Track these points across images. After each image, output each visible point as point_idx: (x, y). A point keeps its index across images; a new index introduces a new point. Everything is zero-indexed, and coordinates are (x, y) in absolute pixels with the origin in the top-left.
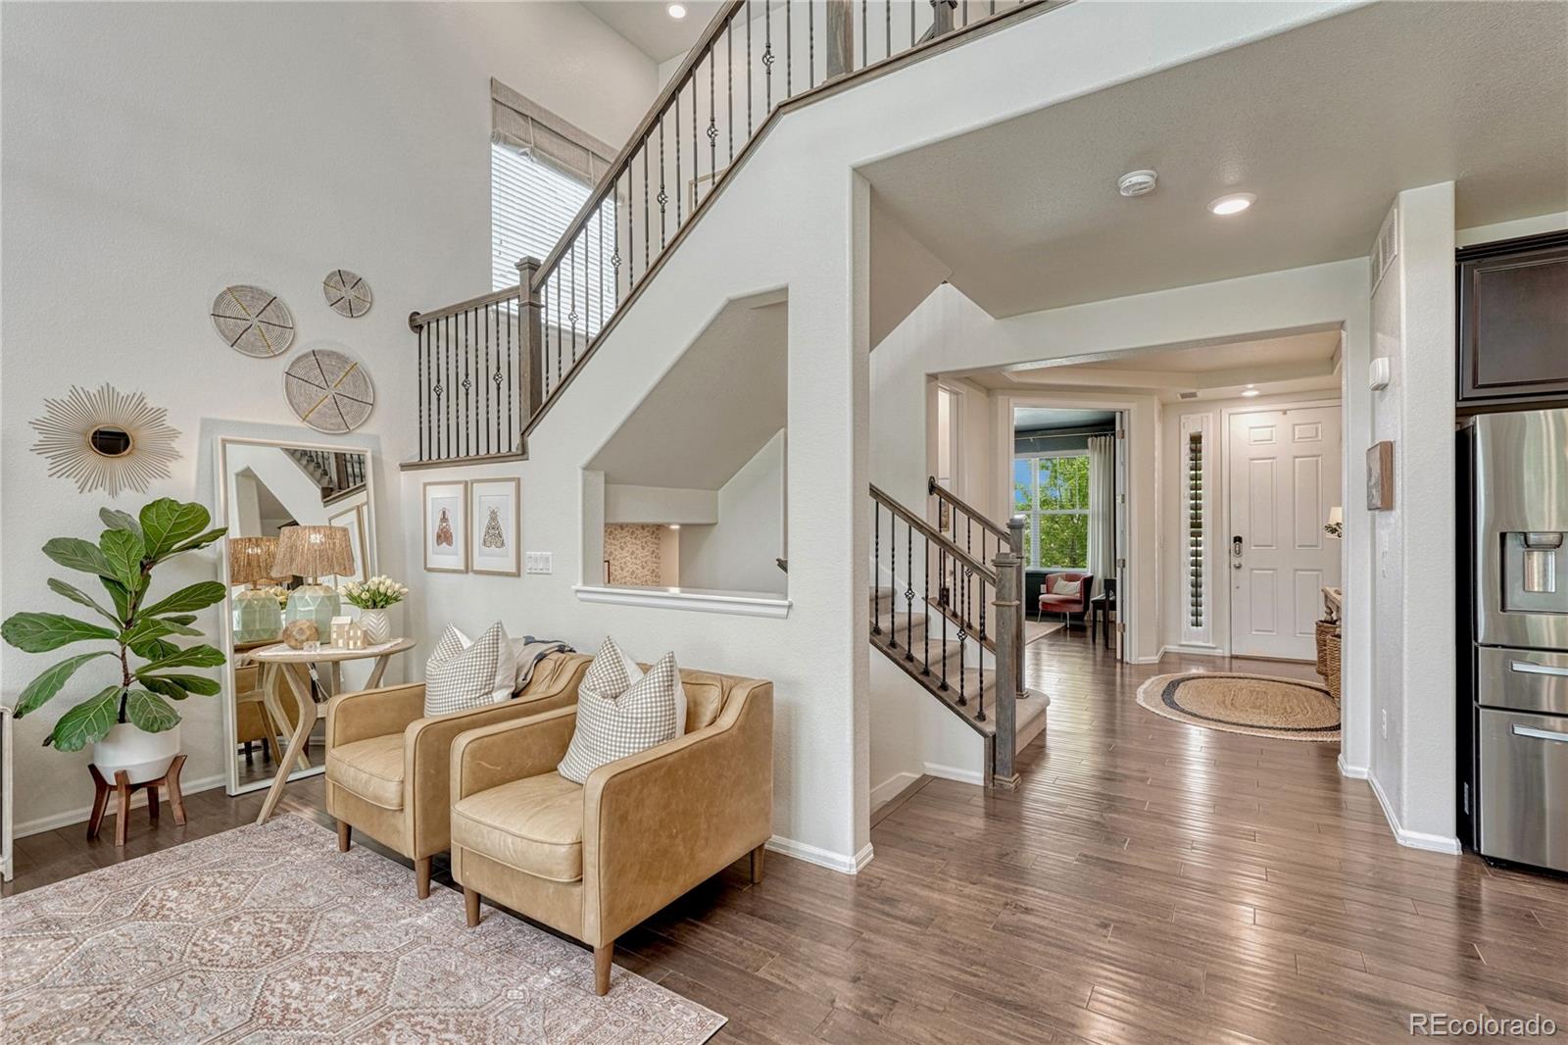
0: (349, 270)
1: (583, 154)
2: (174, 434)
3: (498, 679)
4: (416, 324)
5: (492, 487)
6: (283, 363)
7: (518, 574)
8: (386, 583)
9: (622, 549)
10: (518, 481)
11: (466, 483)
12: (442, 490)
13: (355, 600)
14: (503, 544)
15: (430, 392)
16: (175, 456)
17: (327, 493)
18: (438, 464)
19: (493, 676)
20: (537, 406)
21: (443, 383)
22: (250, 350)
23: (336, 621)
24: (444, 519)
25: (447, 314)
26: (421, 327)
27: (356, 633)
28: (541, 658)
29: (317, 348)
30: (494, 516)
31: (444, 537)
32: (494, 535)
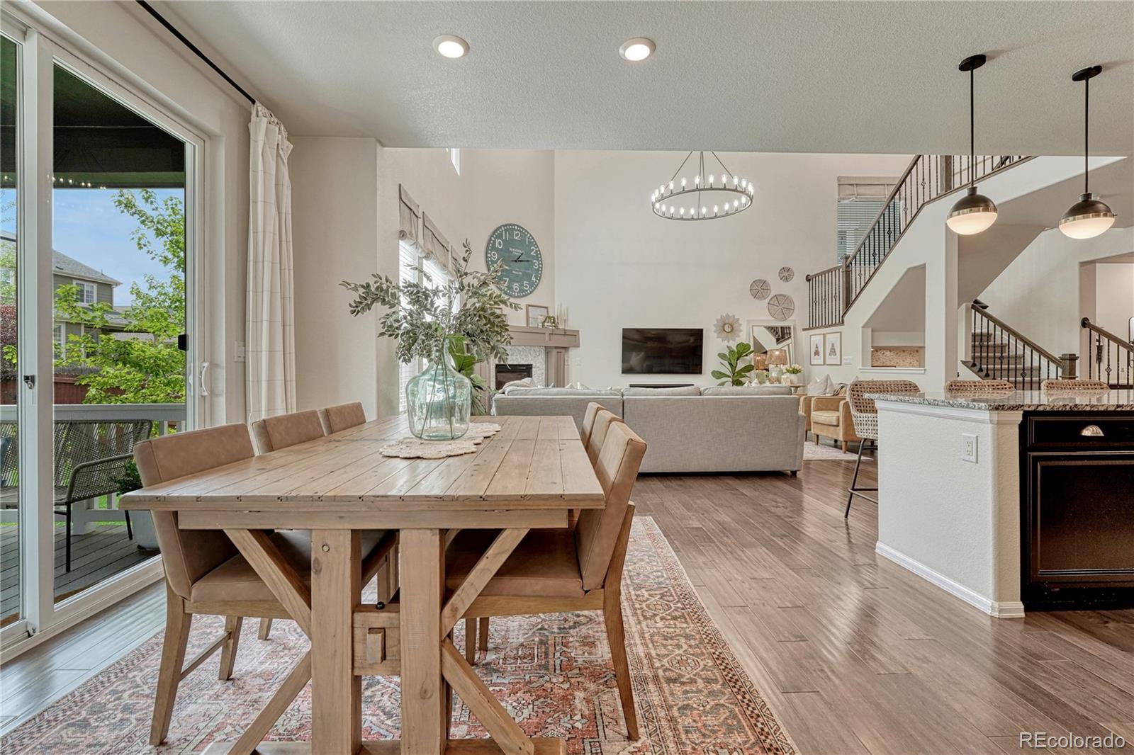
0: (785, 266)
1: (882, 187)
2: (741, 325)
3: (827, 391)
4: (808, 279)
5: (832, 335)
6: (767, 300)
7: (841, 365)
8: (797, 366)
10: (841, 332)
11: (824, 334)
12: (816, 337)
13: (788, 371)
14: (836, 354)
15: (813, 302)
16: (741, 331)
17: (778, 340)
18: (816, 328)
19: (826, 389)
20: (848, 304)
21: (817, 300)
22: (759, 298)
23: (783, 377)
24: (817, 347)
25: (818, 275)
26: (810, 280)
27: (788, 380)
28: (842, 387)
29: (777, 294)
30: (833, 345)
31: (817, 353)
32: (833, 351)
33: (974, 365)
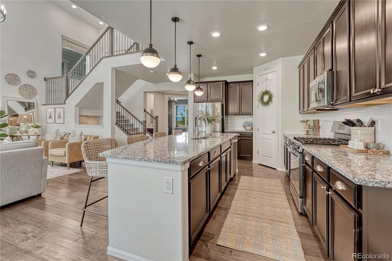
0: (31, 70)
1: (82, 47)
3: (58, 137)
4: (45, 79)
5: (59, 109)
6: (18, 86)
7: (64, 123)
8: (39, 124)
9: (90, 121)
10: (64, 108)
11: (55, 108)
12: (50, 109)
13: (32, 126)
14: (61, 118)
15: (48, 92)
17: (26, 109)
18: (50, 105)
19: (57, 136)
20: (68, 95)
21: (51, 90)
22: (12, 84)
23: (29, 130)
24: (50, 114)
25: (51, 78)
26: (46, 80)
27: (33, 132)
28: (66, 135)
29: (25, 84)
30: (60, 114)
31: (50, 117)
32: (60, 117)
33: (117, 123)
